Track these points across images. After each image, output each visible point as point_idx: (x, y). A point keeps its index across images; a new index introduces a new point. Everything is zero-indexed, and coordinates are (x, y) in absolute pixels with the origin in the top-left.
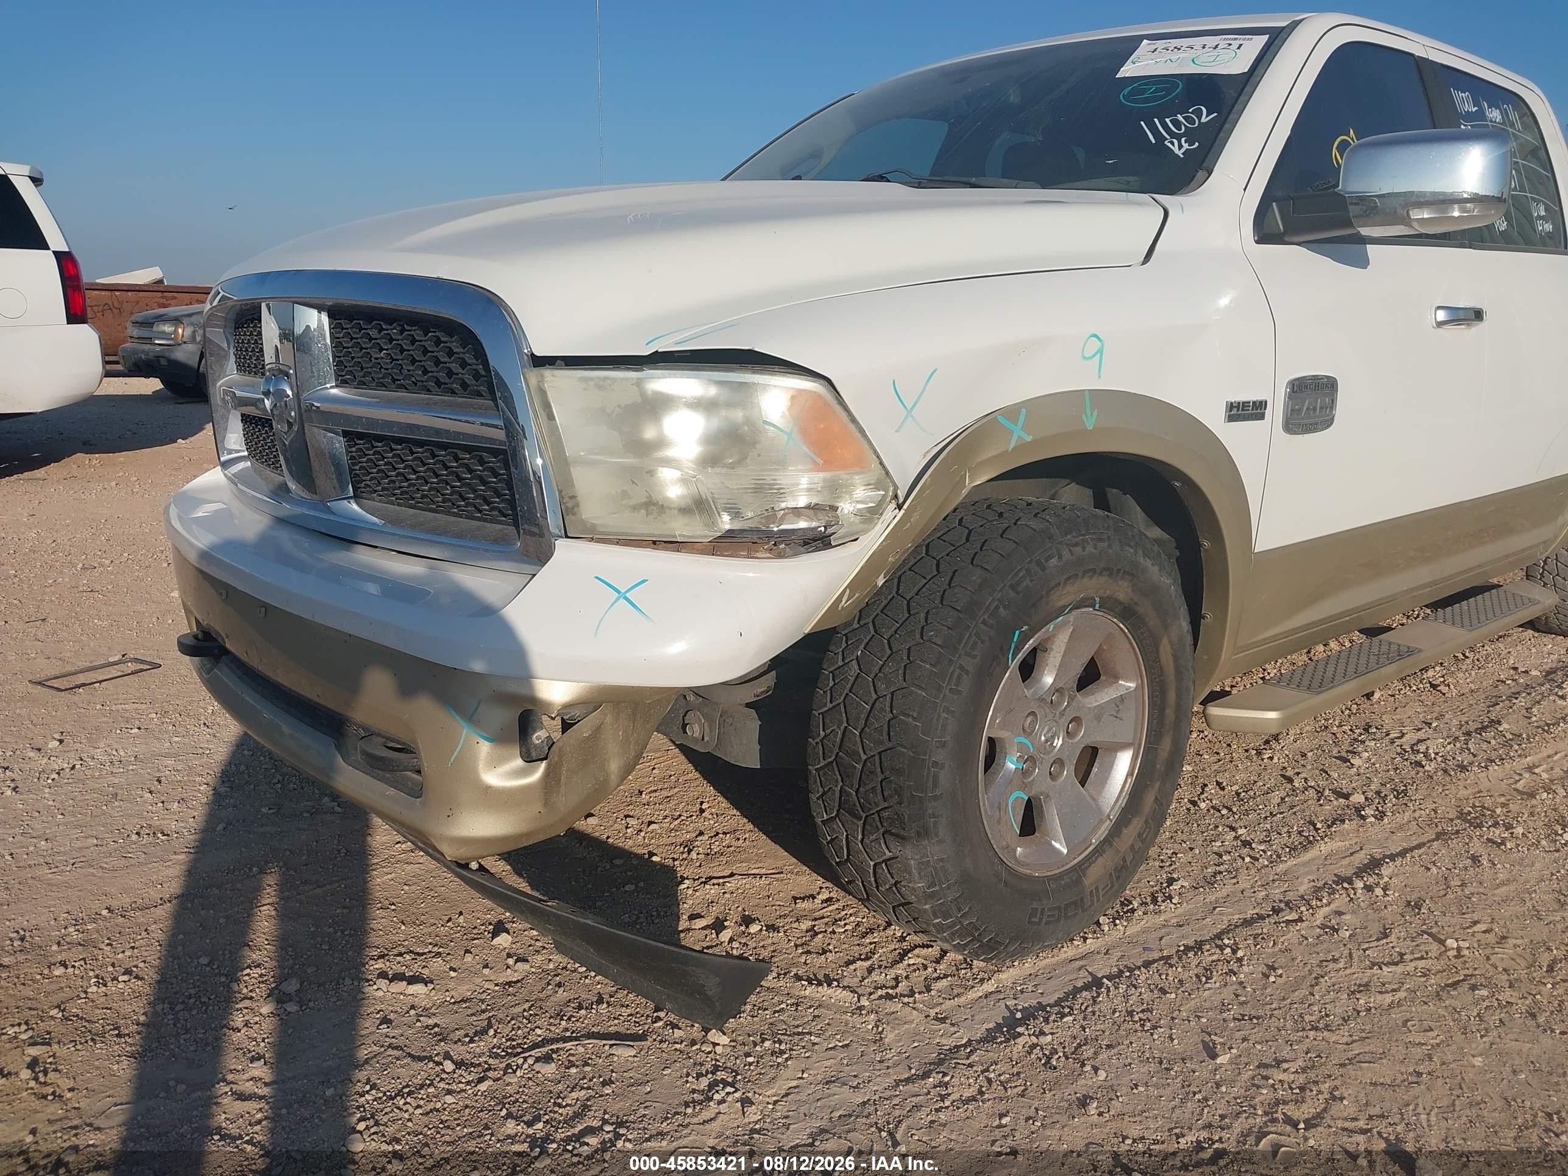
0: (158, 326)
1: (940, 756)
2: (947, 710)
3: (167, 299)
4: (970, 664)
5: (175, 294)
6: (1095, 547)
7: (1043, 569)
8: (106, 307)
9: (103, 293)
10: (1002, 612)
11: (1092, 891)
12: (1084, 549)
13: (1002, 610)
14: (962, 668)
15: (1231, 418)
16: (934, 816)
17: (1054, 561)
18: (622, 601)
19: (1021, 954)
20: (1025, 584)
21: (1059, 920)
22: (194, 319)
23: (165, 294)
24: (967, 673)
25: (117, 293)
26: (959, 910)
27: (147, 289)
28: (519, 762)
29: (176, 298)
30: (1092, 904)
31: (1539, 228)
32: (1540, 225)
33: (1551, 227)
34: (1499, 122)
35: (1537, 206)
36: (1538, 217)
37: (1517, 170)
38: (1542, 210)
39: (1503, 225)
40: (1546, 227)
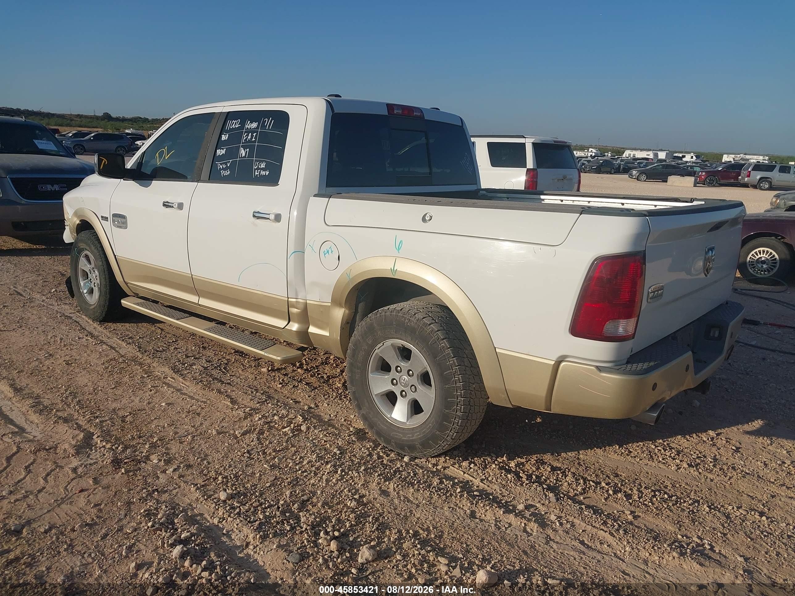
15: (102, 219)
31: (256, 174)
32: (258, 172)
33: (267, 173)
34: (253, 129)
35: (259, 163)
36: (258, 169)
37: (252, 148)
38: (263, 166)
39: (227, 173)
40: (263, 173)
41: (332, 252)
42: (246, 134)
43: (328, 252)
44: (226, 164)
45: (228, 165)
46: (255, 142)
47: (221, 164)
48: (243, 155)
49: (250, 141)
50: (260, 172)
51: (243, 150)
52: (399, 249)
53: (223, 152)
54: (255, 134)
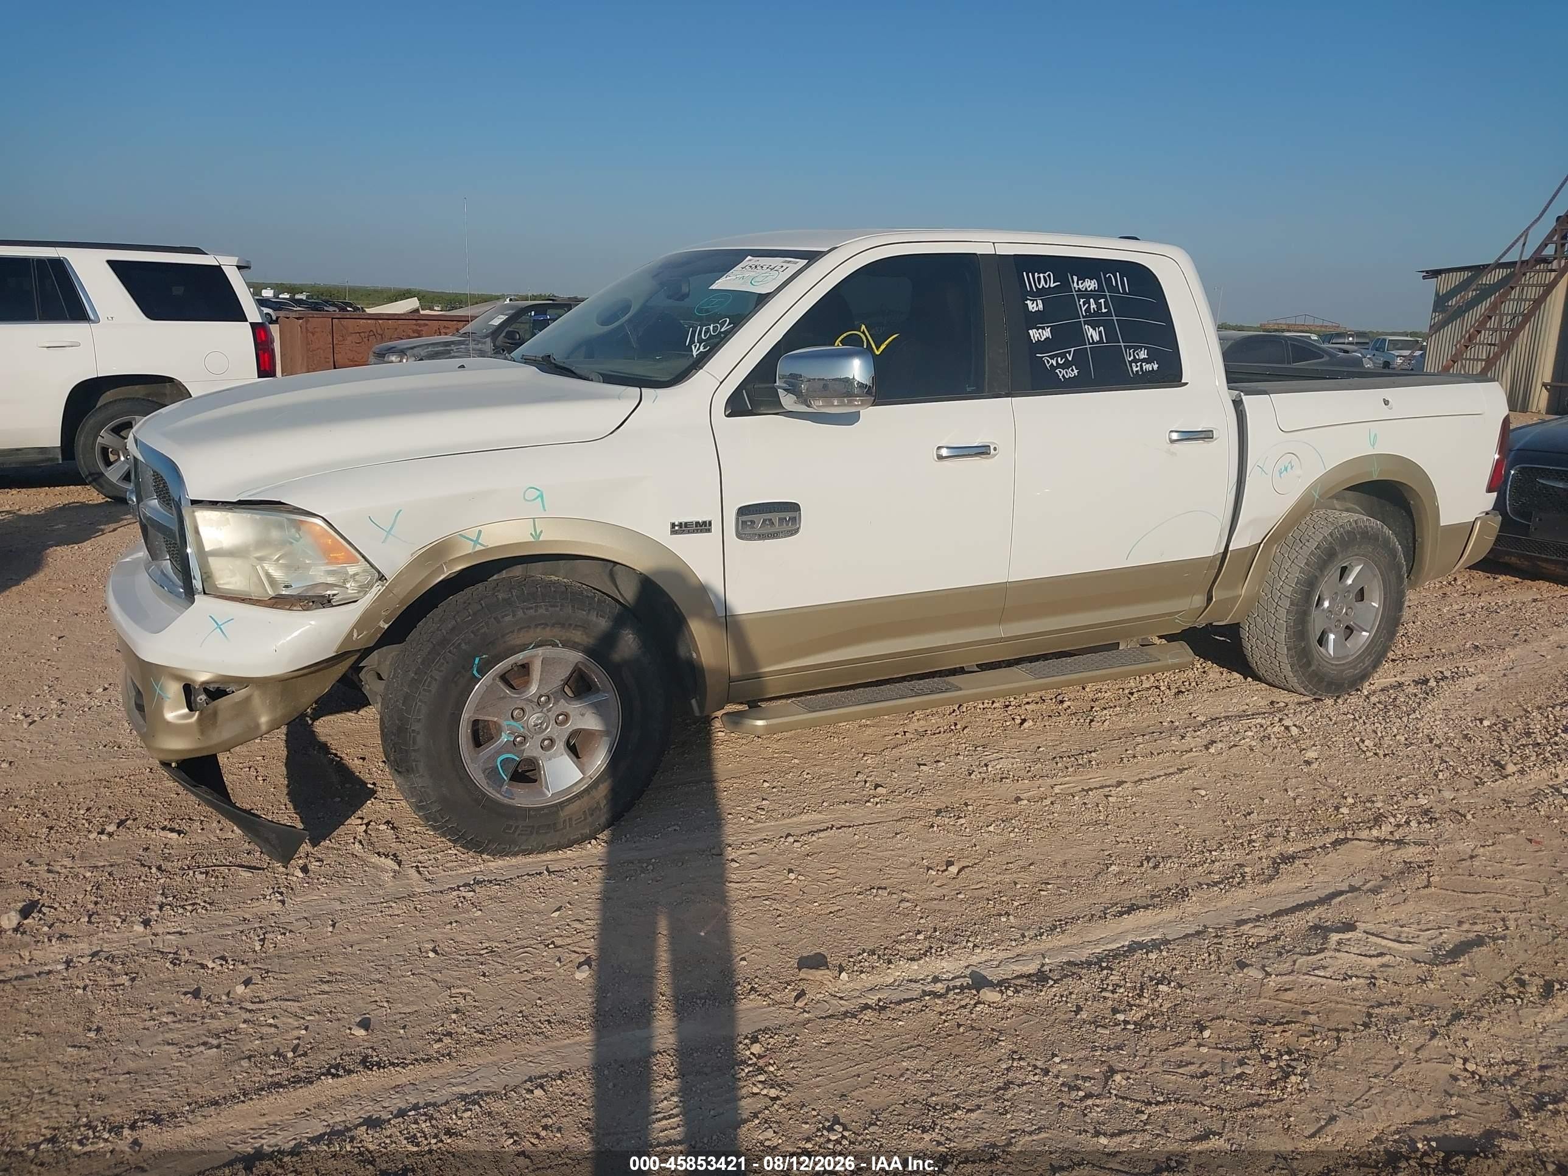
0: (388, 357)
1: (417, 727)
2: (420, 700)
3: (420, 325)
4: (438, 675)
5: (426, 322)
6: (547, 610)
7: (499, 622)
8: (372, 333)
9: (369, 321)
10: (463, 646)
11: (565, 821)
12: (536, 611)
13: (463, 645)
14: (431, 677)
15: (673, 532)
16: (414, 760)
17: (507, 619)
18: (218, 630)
19: (502, 853)
20: (483, 631)
21: (532, 833)
22: (415, 351)
23: (419, 322)
24: (436, 680)
25: (380, 322)
26: (443, 818)
27: (403, 317)
28: (186, 710)
29: (427, 325)
30: (565, 828)
31: (1135, 369)
32: (1137, 366)
33: (1156, 367)
34: (1091, 291)
35: (1134, 352)
36: (1135, 361)
37: (1108, 326)
38: (1143, 354)
39: (1073, 372)
40: (1148, 367)
41: (1292, 467)
42: (1082, 300)
43: (1286, 469)
44: (1063, 356)
45: (1070, 359)
46: (1108, 314)
47: (1052, 357)
48: (1096, 338)
49: (1098, 313)
50: (1141, 365)
51: (1091, 330)
52: (1373, 446)
53: (1047, 333)
54: (1102, 301)
